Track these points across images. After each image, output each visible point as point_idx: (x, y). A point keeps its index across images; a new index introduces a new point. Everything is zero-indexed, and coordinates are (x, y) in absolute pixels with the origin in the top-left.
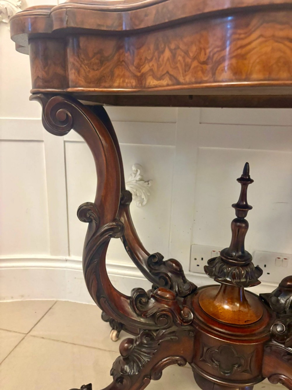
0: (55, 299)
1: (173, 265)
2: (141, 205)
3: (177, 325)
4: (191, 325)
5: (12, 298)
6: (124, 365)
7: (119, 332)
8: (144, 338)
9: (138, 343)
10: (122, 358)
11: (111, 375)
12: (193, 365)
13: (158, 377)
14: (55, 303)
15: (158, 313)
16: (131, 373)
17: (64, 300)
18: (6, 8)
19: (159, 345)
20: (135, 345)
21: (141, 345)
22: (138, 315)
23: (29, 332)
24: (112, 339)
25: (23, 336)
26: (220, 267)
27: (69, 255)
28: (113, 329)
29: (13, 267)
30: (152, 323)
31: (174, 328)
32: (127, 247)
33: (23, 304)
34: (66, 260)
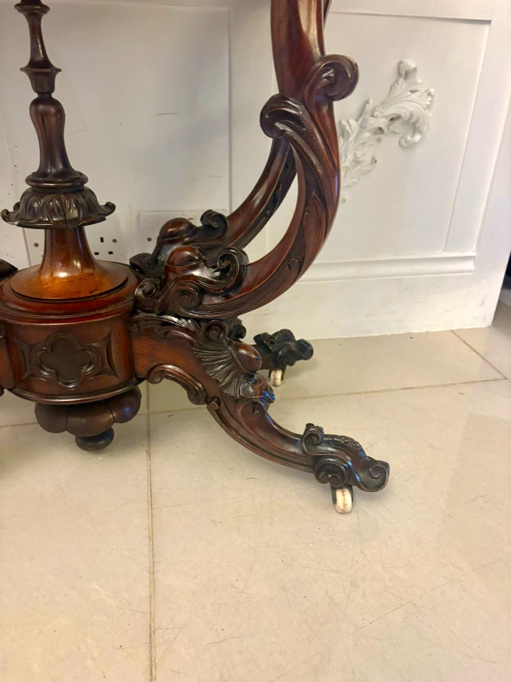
12: (17, 390)
26: (26, 201)
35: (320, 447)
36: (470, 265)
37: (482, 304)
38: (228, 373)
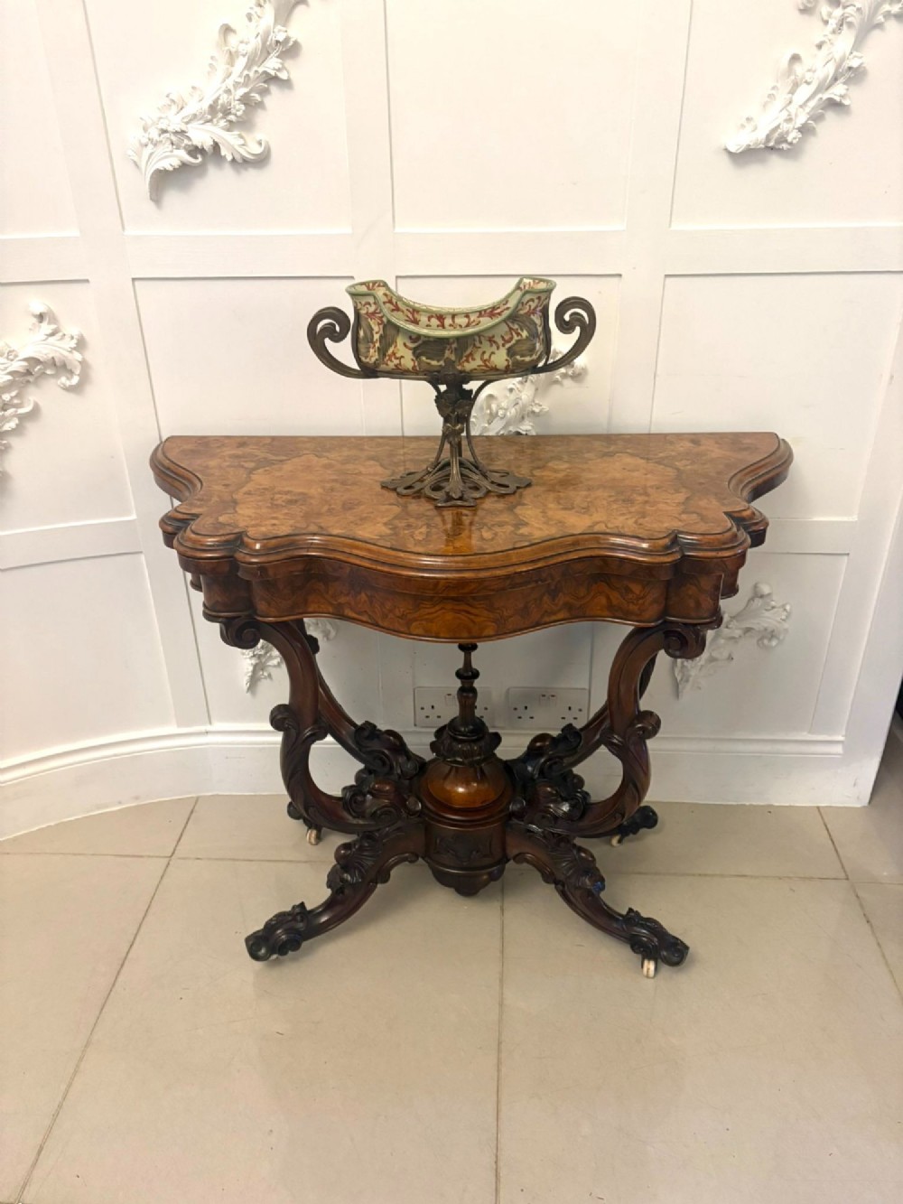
0: (194, 795)
3: (402, 819)
4: (419, 816)
5: (120, 803)
6: (343, 874)
7: (319, 831)
9: (357, 847)
10: (338, 866)
11: (328, 887)
12: (426, 859)
13: (385, 879)
14: (197, 801)
15: (378, 810)
16: (353, 882)
17: (210, 794)
18: (53, 358)
19: (383, 845)
20: (354, 850)
21: (361, 848)
22: (354, 817)
23: (173, 853)
24: (310, 842)
25: (166, 861)
27: (210, 723)
28: (310, 828)
29: (115, 755)
30: (372, 823)
31: (399, 824)
34: (207, 732)
35: (635, 928)
36: (839, 749)
37: (855, 785)
38: (570, 869)
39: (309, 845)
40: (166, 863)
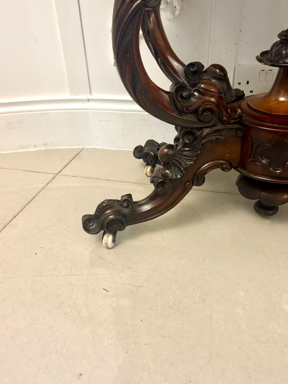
0: (81, 147)
1: (216, 72)
2: (173, 15)
3: (222, 122)
4: (239, 122)
5: (36, 147)
6: (165, 170)
7: (153, 167)
8: (186, 139)
9: (178, 148)
11: (152, 182)
14: (82, 150)
15: (202, 107)
16: (172, 177)
17: (90, 147)
19: (202, 145)
20: (175, 150)
21: (182, 147)
23: (59, 172)
24: (146, 175)
26: (277, 50)
27: (91, 93)
28: (148, 165)
30: (195, 120)
31: (219, 127)
32: (159, 60)
33: (48, 152)
34: (88, 100)
39: (146, 176)
40: (53, 177)
